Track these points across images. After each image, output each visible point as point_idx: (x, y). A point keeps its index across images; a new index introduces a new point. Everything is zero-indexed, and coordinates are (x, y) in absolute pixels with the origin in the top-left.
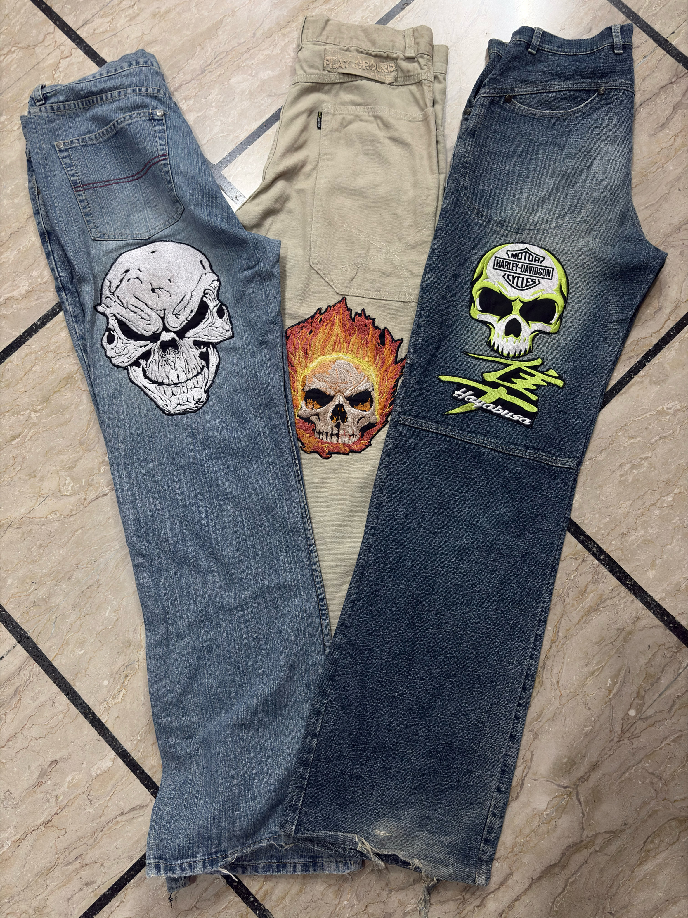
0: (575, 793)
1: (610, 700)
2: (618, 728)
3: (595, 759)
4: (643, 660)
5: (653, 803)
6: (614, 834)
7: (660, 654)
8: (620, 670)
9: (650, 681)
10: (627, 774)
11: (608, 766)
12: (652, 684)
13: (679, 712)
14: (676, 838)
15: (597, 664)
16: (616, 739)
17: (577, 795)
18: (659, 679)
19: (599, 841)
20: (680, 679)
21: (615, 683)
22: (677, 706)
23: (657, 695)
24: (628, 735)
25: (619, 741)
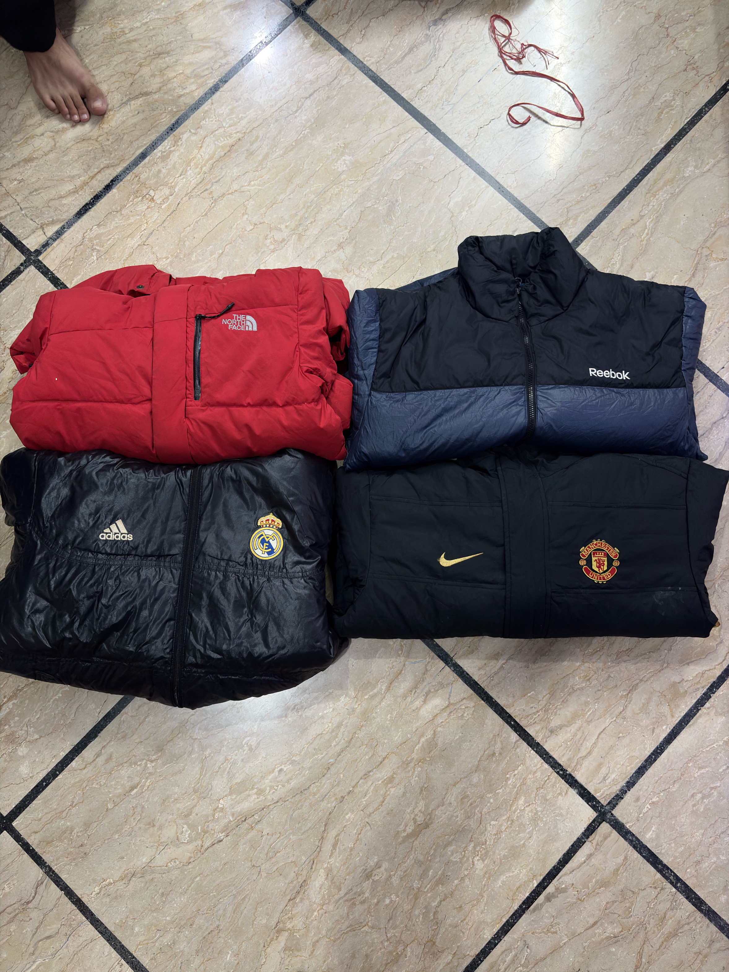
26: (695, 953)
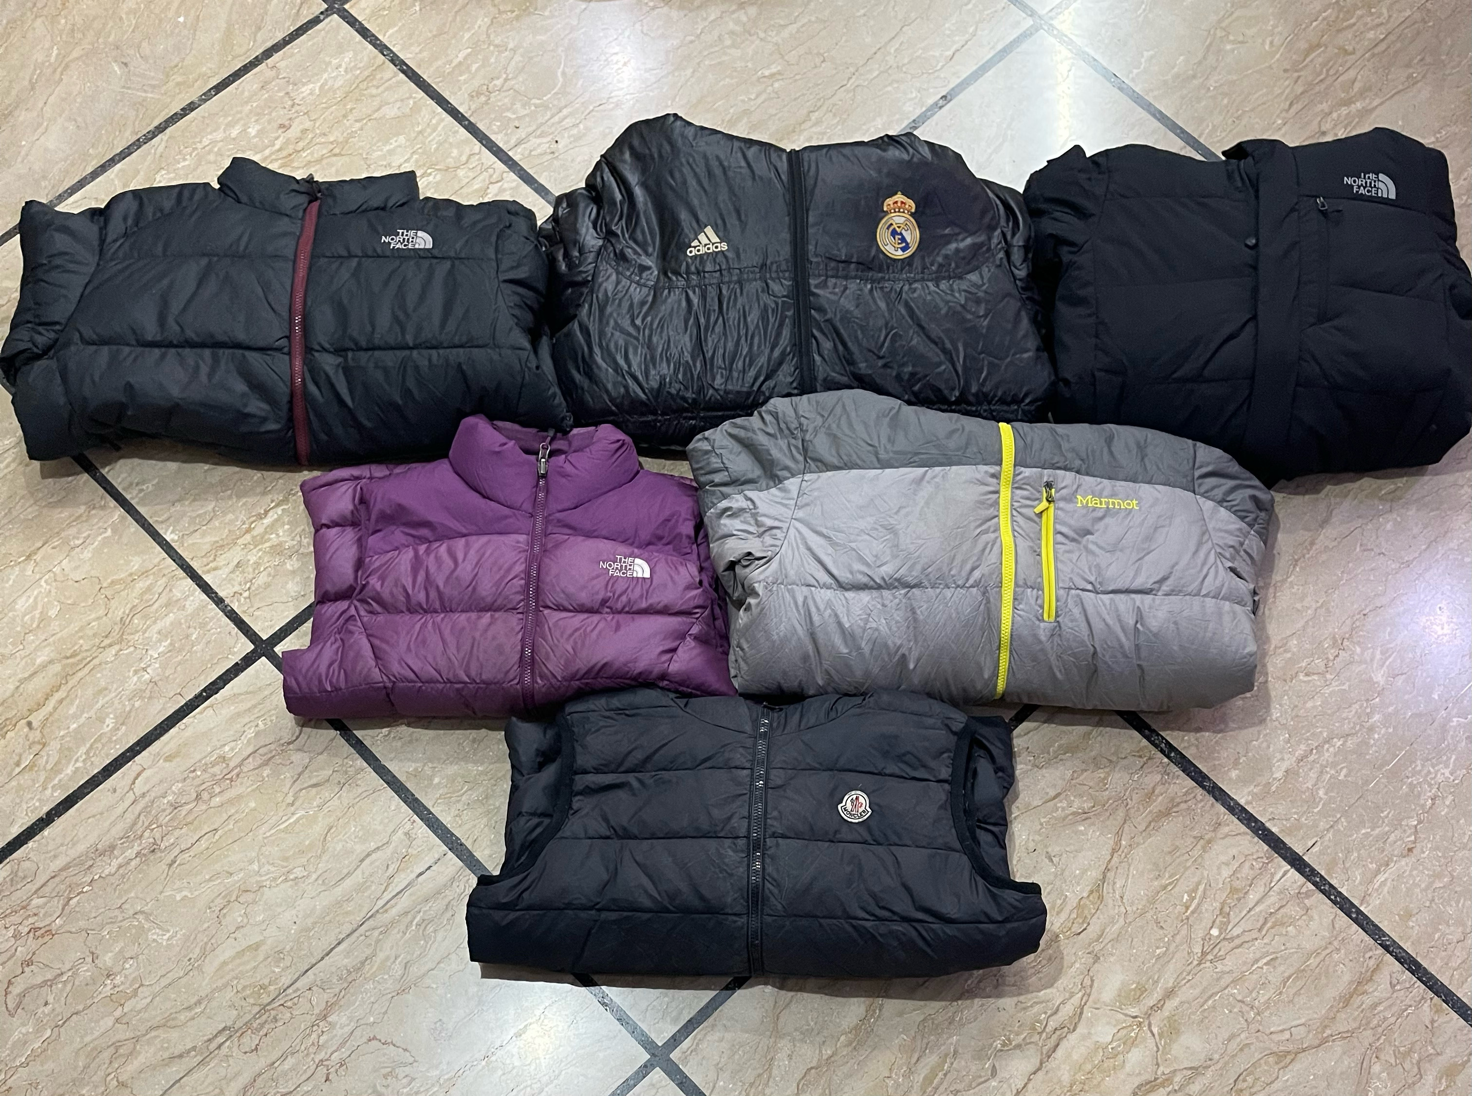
0: (1146, 1023)
1: (1188, 918)
2: (1198, 950)
3: (1170, 985)
4: (1226, 872)
5: (1243, 1036)
6: (1196, 1071)
7: (1247, 865)
8: (1198, 884)
9: (1236, 896)
10: (1210, 1002)
11: (1186, 993)
12: (1239, 900)
13: (1273, 931)
14: (1275, 1076)
15: (1170, 877)
16: (1195, 963)
17: (1150, 1025)
18: (1246, 893)
19: (1177, 1079)
20: (1271, 893)
21: (1194, 898)
22: (1269, 925)
23: (1245, 912)
24: (1210, 957)
25: (1199, 964)
26: (1195, 838)
